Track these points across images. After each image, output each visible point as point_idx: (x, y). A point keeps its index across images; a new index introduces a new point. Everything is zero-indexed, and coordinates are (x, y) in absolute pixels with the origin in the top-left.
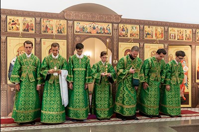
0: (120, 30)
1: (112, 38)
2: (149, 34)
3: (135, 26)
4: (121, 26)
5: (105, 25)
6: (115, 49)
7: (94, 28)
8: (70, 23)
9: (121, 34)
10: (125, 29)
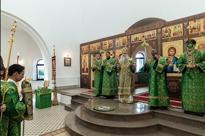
0: (163, 33)
1: (156, 41)
2: (194, 29)
3: (178, 25)
4: (164, 29)
5: (151, 33)
6: (159, 49)
7: (144, 37)
8: (129, 37)
9: (165, 35)
10: (168, 31)
